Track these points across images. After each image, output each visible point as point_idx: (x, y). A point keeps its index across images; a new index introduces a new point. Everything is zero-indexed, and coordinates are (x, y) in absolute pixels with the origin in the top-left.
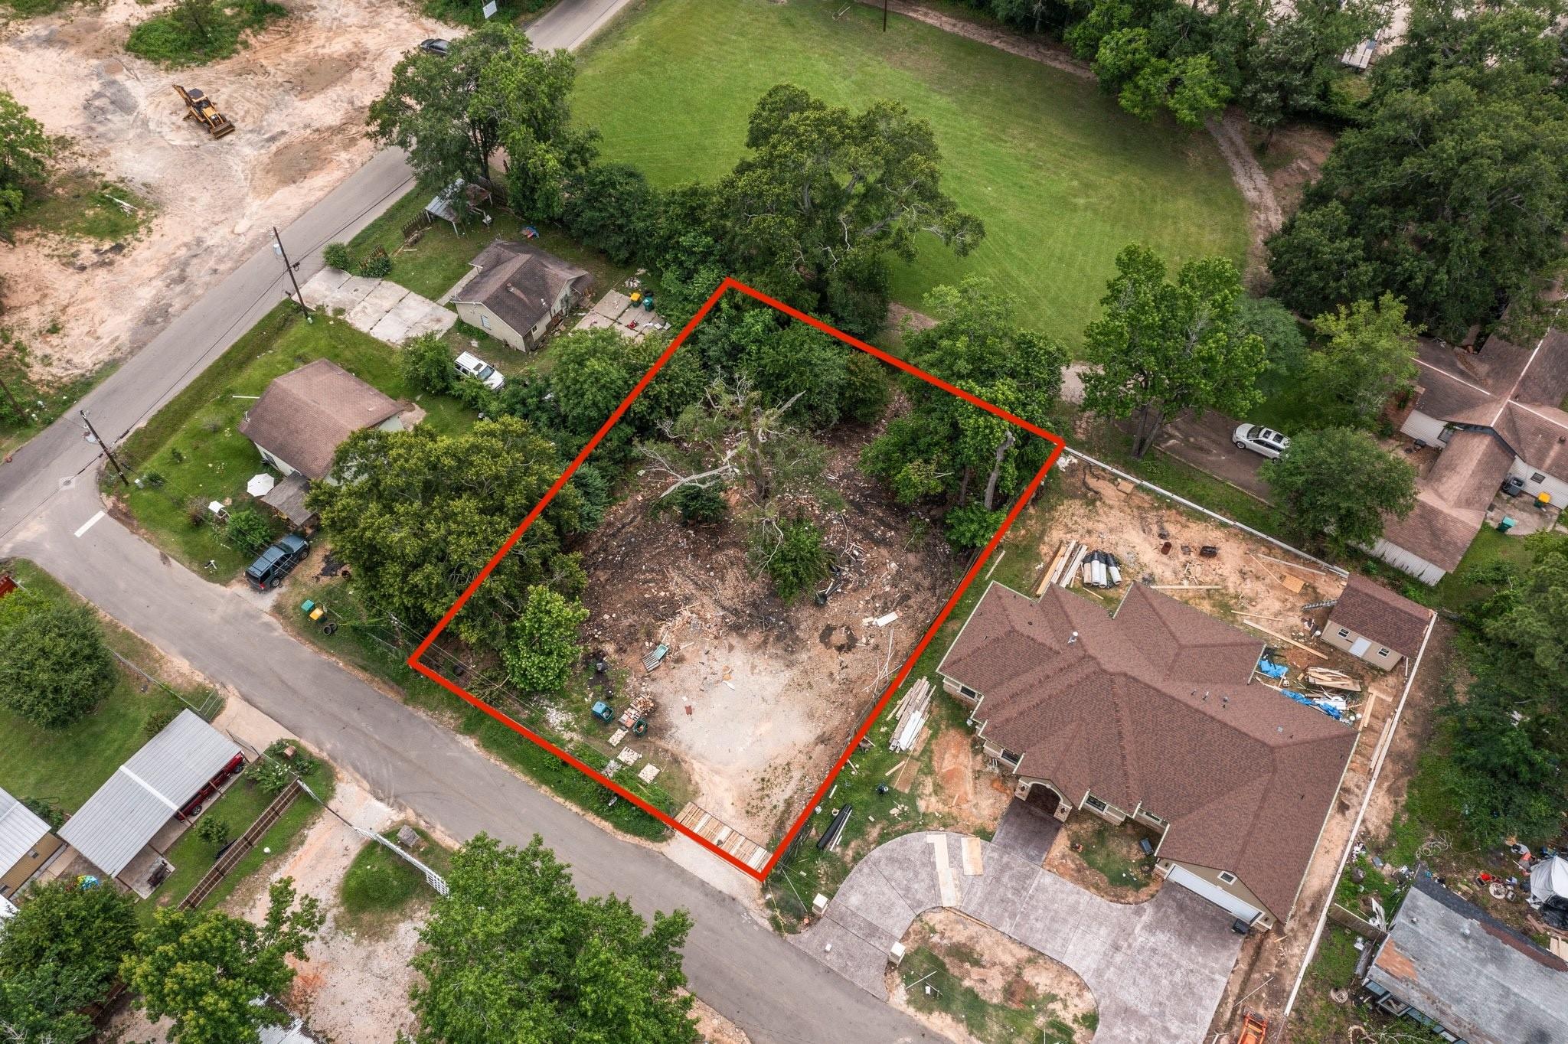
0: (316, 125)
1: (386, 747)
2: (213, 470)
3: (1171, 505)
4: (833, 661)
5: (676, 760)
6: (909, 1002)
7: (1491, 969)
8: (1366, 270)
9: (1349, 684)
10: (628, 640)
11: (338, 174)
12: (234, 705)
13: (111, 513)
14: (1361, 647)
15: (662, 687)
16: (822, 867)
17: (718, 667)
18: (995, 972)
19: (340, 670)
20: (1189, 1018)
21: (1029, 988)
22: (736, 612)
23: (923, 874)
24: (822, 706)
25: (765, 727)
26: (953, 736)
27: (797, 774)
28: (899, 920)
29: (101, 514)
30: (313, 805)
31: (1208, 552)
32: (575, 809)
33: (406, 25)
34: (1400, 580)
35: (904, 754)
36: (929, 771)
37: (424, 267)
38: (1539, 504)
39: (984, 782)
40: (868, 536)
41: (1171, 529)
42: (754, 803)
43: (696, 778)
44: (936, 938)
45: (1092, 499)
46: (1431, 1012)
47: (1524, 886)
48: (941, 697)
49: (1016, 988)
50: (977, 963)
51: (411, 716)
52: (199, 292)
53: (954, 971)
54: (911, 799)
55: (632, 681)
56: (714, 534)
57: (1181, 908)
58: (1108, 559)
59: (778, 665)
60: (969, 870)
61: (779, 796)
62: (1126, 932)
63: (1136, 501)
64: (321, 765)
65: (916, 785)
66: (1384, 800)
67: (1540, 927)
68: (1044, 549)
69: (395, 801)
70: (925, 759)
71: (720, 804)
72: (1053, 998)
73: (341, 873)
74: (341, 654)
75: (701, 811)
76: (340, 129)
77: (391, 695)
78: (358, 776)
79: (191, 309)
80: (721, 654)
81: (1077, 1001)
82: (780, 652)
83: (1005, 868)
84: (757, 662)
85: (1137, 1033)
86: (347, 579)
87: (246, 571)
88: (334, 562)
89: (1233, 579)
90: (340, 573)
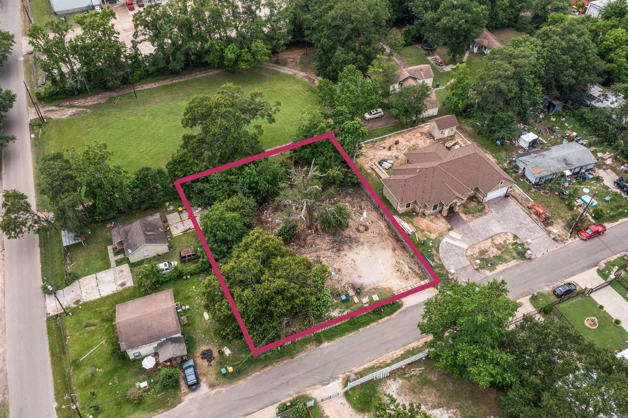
1: (307, 372)
2: (114, 384)
3: (376, 141)
4: (369, 234)
5: (376, 289)
6: (490, 271)
9: (453, 142)
14: (447, 133)
15: (346, 279)
16: (438, 270)
17: (350, 262)
18: (491, 249)
19: (260, 375)
20: (525, 219)
21: (500, 244)
22: (333, 248)
23: (455, 248)
24: (382, 244)
25: (380, 261)
26: (415, 220)
27: (401, 261)
28: (465, 261)
31: (397, 143)
32: (375, 324)
35: (413, 233)
36: (423, 231)
37: (87, 264)
39: (434, 221)
41: (383, 145)
42: (404, 276)
43: (385, 287)
44: (475, 256)
45: (361, 154)
46: (551, 173)
47: (522, 148)
48: (401, 215)
49: (499, 247)
50: (487, 251)
51: (301, 359)
53: (487, 257)
54: (429, 239)
55: (337, 286)
56: (299, 238)
57: (495, 204)
58: (384, 161)
59: (360, 247)
60: (459, 238)
61: (406, 268)
62: (496, 217)
63: (369, 147)
64: (300, 398)
65: (425, 236)
68: (369, 171)
69: (333, 378)
70: (418, 229)
71: (398, 285)
72: (505, 241)
73: (351, 409)
74: (252, 371)
75: (398, 291)
77: (286, 362)
78: (313, 387)
80: (345, 259)
81: (509, 237)
82: (356, 244)
83: (463, 230)
84: (355, 251)
85: (524, 230)
86: (221, 353)
87: (184, 388)
88: (207, 355)
89: (408, 143)
90: (216, 354)
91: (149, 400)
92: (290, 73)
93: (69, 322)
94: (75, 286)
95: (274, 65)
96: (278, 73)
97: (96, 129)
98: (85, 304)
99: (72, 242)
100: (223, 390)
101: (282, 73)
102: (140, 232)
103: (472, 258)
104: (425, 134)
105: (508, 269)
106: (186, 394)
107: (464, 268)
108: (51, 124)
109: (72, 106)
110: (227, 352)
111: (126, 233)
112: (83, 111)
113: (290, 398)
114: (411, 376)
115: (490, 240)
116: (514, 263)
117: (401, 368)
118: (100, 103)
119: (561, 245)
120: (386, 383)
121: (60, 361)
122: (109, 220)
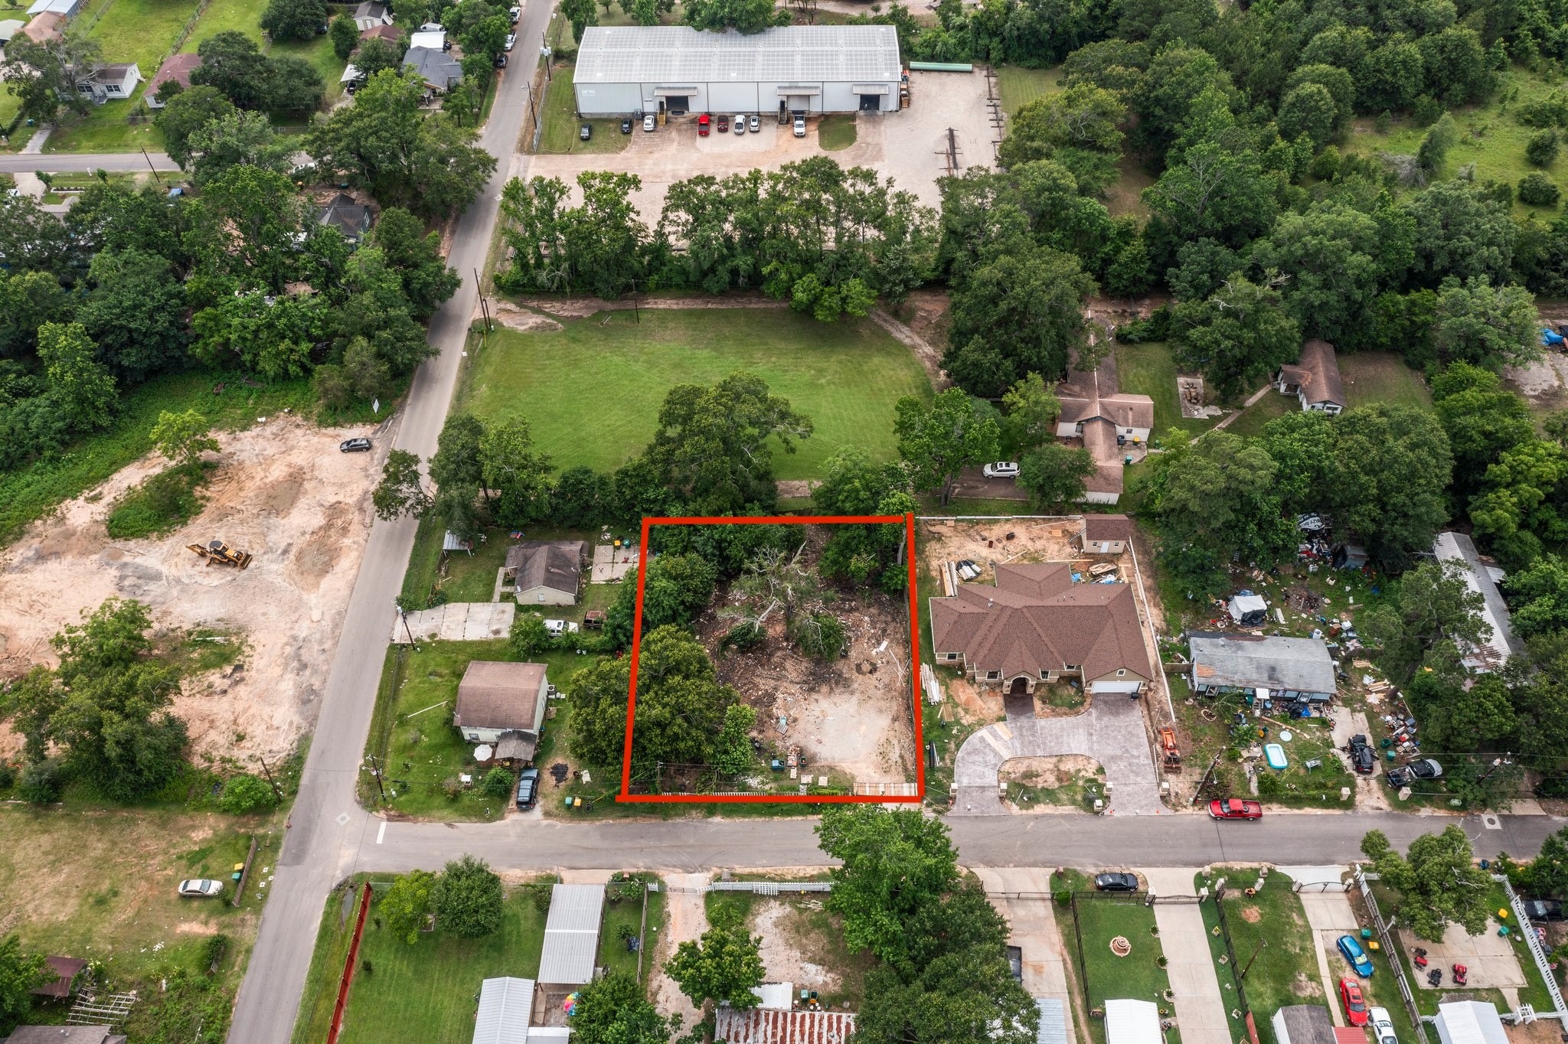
0: (310, 530)
1: (674, 846)
2: (435, 763)
3: (978, 522)
4: (872, 680)
5: (831, 768)
6: (1021, 809)
7: (1240, 653)
8: (1008, 364)
9: (1110, 567)
10: (761, 726)
11: (354, 555)
12: (565, 874)
13: (388, 820)
14: (1105, 547)
15: (797, 738)
16: (939, 776)
17: (817, 713)
18: (1048, 774)
19: (613, 825)
20: (1138, 746)
21: (1066, 773)
22: (805, 682)
23: (988, 751)
24: (882, 704)
25: (863, 729)
26: (956, 683)
27: (895, 742)
28: (991, 778)
29: (384, 825)
30: (659, 896)
31: (1010, 537)
32: (800, 818)
33: (316, 439)
34: (1101, 508)
35: (939, 704)
36: (956, 705)
37: (465, 585)
38: (1135, 444)
39: (985, 696)
40: (843, 610)
41: (985, 534)
42: (885, 766)
43: (848, 771)
44: (1013, 776)
45: (939, 538)
46: (1229, 684)
47: (1230, 617)
48: (938, 668)
49: (1061, 776)
50: (1037, 776)
51: (674, 825)
52: (325, 668)
53: (1031, 784)
54: (958, 722)
55: (779, 743)
56: (762, 649)
57: (1106, 703)
58: (969, 563)
59: (846, 696)
60: (1006, 738)
61: (894, 756)
62: (1090, 726)
63: (960, 528)
64: (647, 874)
65: (955, 715)
66: (1155, 611)
67: (1245, 630)
68: (934, 573)
69: (702, 868)
70: (951, 700)
71: (868, 775)
72: (1079, 771)
73: (704, 917)
74: (606, 816)
75: (862, 785)
76: (329, 526)
77: (653, 821)
78: (671, 869)
79: (330, 681)
80: (813, 706)
81: (1089, 766)
82: (842, 689)
83: (1021, 728)
84: (835, 700)
85: (1122, 765)
86: (578, 776)
87: (512, 804)
88: (559, 772)
89: (1030, 544)
90: (570, 775)
91: (466, 801)
92: (907, 341)
93: (414, 660)
94: (437, 613)
95: (889, 318)
96: (887, 334)
97: (558, 364)
98: (441, 642)
99: (455, 547)
100: (559, 825)
101: (894, 339)
102: (543, 565)
103: (1004, 776)
104: (1071, 535)
105: (1051, 816)
106: (512, 811)
107: (983, 788)
108: (498, 336)
109: (538, 311)
110: (586, 777)
111: (526, 559)
112: (551, 325)
113: (633, 870)
114: (807, 909)
115: (1054, 760)
116: (1069, 809)
117: (799, 893)
118: (581, 317)
119: (1170, 812)
120: (767, 903)
121: (385, 709)
122: (517, 528)
